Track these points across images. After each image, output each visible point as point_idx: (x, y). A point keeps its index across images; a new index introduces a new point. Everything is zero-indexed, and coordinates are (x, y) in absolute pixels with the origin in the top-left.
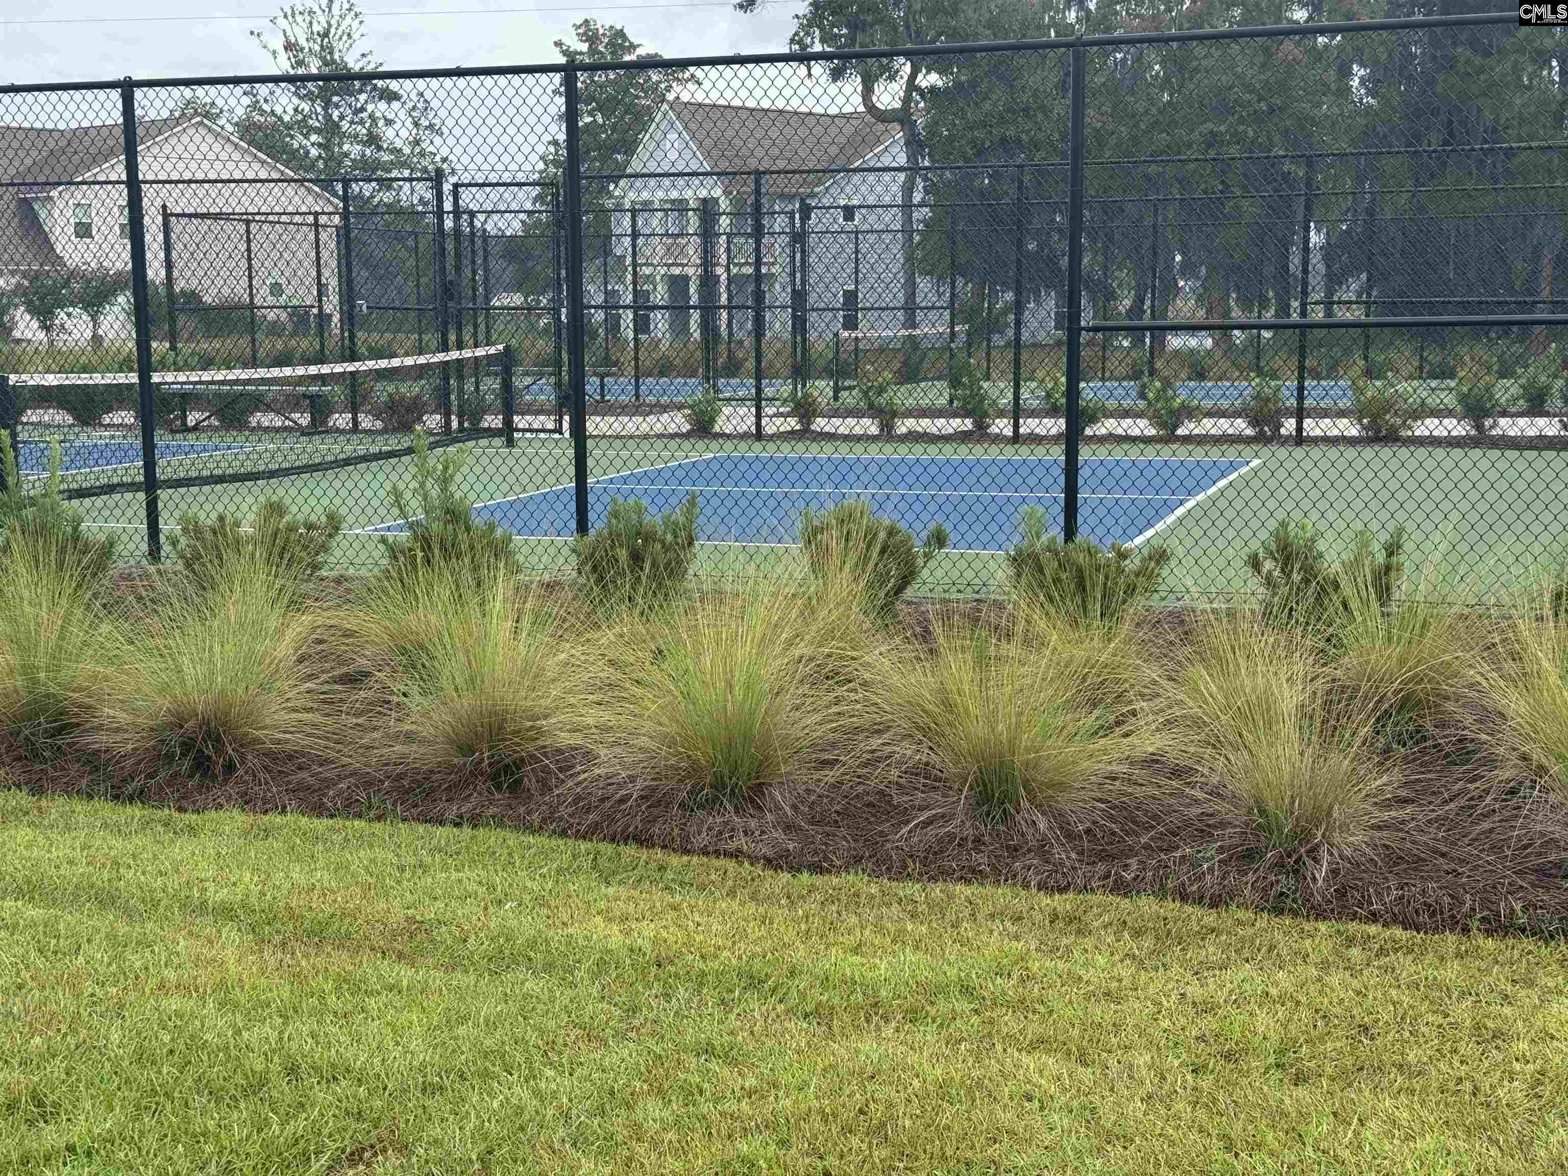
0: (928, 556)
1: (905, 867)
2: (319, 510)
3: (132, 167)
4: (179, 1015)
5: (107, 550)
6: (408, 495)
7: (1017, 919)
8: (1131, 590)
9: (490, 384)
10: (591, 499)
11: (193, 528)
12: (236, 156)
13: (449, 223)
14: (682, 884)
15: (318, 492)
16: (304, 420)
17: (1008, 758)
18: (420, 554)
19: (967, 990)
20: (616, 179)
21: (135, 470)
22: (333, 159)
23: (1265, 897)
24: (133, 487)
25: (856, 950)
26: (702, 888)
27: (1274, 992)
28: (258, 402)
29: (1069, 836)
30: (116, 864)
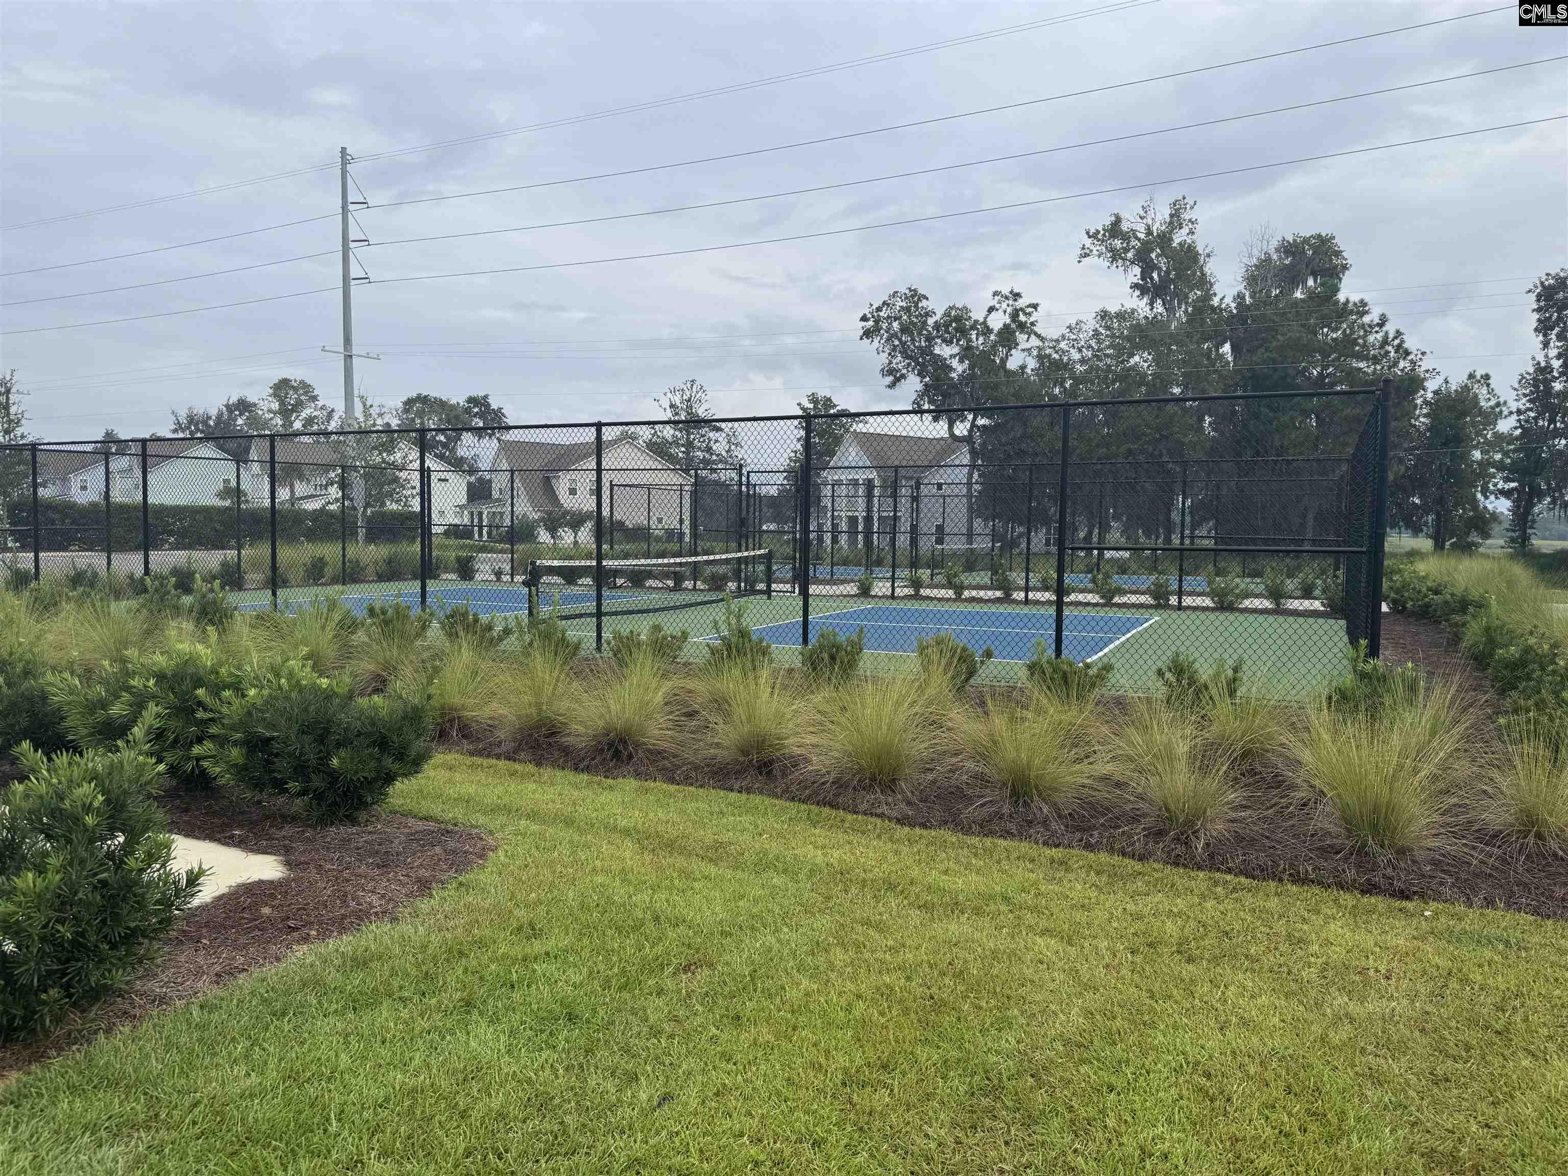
0: (982, 662)
1: (971, 828)
2: (677, 629)
3: (599, 463)
4: (602, 885)
5: (577, 646)
6: (720, 623)
7: (1032, 861)
8: (1093, 685)
9: (761, 568)
10: (810, 627)
11: (618, 636)
12: (648, 458)
13: (744, 488)
14: (853, 830)
15: (678, 620)
16: (671, 583)
17: (1027, 772)
18: (725, 653)
19: (1006, 899)
20: (824, 469)
21: (591, 606)
22: (689, 459)
23: (1169, 856)
24: (590, 615)
25: (946, 872)
26: (863, 833)
27: (1175, 910)
28: (650, 575)
29: (1060, 816)
30: (574, 804)
